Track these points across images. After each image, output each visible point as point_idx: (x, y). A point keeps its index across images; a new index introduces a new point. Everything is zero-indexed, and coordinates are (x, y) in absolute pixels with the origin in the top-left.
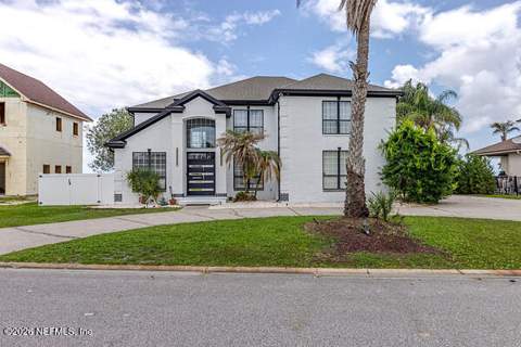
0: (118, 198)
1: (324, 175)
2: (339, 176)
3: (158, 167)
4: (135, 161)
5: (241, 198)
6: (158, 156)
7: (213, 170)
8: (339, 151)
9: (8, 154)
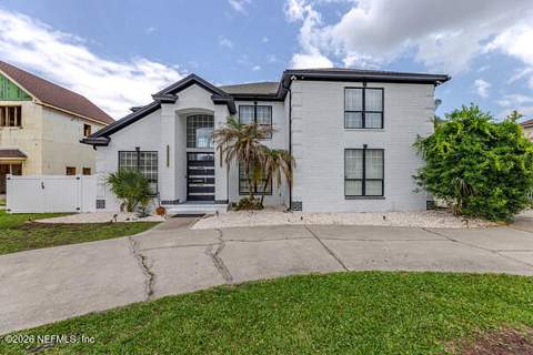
0: (101, 204)
1: (346, 180)
2: (364, 180)
3: (149, 168)
4: (120, 161)
5: (245, 206)
6: (149, 155)
7: (212, 172)
8: (365, 149)
9: (24, 156)
